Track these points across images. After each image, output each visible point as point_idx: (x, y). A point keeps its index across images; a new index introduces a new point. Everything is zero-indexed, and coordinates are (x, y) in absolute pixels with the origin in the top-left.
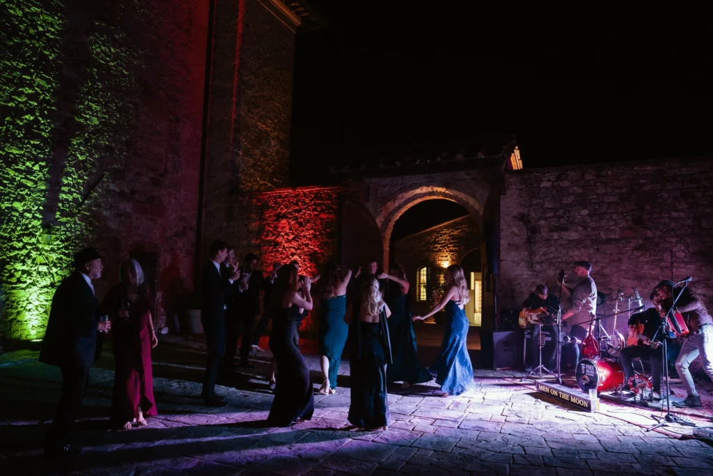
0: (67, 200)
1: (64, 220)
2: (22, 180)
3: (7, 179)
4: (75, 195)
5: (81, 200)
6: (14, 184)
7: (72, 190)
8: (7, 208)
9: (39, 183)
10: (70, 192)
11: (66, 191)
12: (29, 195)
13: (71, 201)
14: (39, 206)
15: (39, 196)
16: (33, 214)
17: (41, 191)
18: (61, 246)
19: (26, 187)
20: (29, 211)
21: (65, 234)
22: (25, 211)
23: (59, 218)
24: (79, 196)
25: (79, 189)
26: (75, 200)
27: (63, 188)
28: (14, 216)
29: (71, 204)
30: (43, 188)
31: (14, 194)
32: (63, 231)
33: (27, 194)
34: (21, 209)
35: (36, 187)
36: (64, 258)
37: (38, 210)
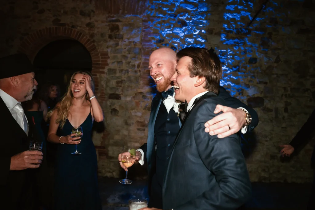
0: (233, 20)
1: (231, 42)
2: (181, 5)
3: (166, 6)
4: (243, 13)
5: (251, 18)
6: (173, 11)
7: (240, 7)
8: (168, 35)
9: (200, 5)
10: (237, 11)
11: (232, 9)
12: (190, 19)
13: (238, 21)
14: (200, 29)
15: (201, 19)
16: (195, 39)
17: (202, 14)
18: (229, 72)
19: (187, 11)
20: (191, 36)
21: (233, 58)
22: (185, 36)
23: (224, 41)
24: (248, 14)
25: (248, 6)
26: (243, 18)
27: (228, 7)
28: (176, 43)
29: (239, 23)
30: (204, 9)
31: (174, 20)
32: (230, 55)
33: (187, 19)
34: (182, 35)
35: (197, 10)
36: (232, 85)
37: (200, 34)
